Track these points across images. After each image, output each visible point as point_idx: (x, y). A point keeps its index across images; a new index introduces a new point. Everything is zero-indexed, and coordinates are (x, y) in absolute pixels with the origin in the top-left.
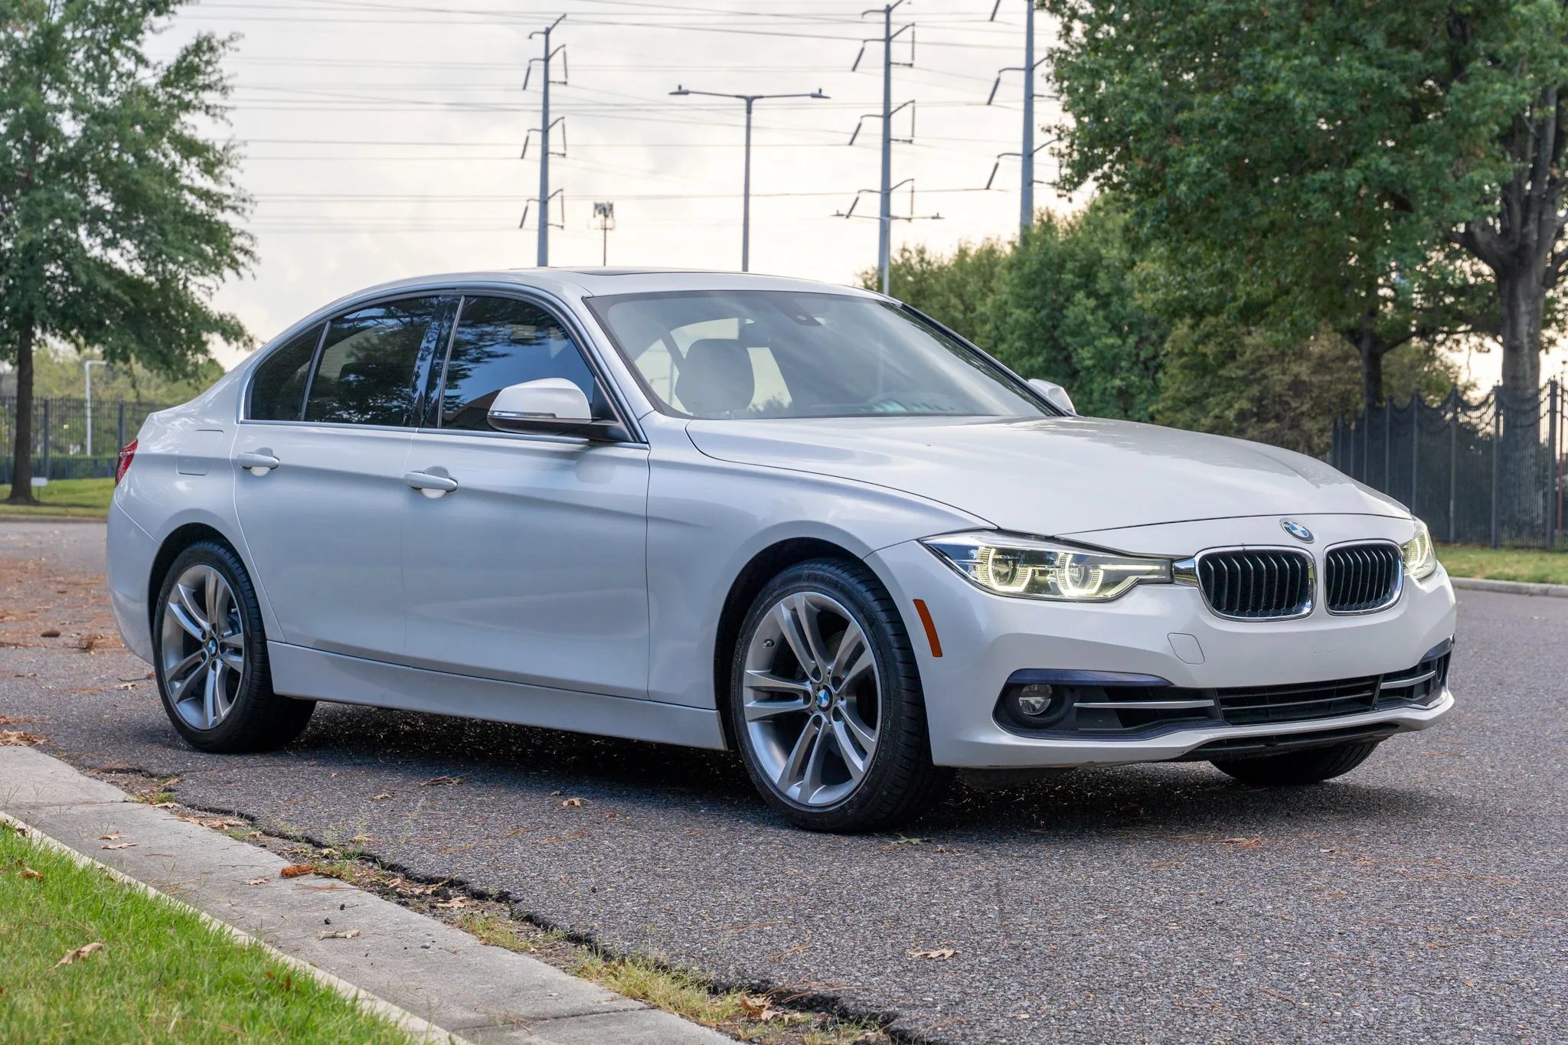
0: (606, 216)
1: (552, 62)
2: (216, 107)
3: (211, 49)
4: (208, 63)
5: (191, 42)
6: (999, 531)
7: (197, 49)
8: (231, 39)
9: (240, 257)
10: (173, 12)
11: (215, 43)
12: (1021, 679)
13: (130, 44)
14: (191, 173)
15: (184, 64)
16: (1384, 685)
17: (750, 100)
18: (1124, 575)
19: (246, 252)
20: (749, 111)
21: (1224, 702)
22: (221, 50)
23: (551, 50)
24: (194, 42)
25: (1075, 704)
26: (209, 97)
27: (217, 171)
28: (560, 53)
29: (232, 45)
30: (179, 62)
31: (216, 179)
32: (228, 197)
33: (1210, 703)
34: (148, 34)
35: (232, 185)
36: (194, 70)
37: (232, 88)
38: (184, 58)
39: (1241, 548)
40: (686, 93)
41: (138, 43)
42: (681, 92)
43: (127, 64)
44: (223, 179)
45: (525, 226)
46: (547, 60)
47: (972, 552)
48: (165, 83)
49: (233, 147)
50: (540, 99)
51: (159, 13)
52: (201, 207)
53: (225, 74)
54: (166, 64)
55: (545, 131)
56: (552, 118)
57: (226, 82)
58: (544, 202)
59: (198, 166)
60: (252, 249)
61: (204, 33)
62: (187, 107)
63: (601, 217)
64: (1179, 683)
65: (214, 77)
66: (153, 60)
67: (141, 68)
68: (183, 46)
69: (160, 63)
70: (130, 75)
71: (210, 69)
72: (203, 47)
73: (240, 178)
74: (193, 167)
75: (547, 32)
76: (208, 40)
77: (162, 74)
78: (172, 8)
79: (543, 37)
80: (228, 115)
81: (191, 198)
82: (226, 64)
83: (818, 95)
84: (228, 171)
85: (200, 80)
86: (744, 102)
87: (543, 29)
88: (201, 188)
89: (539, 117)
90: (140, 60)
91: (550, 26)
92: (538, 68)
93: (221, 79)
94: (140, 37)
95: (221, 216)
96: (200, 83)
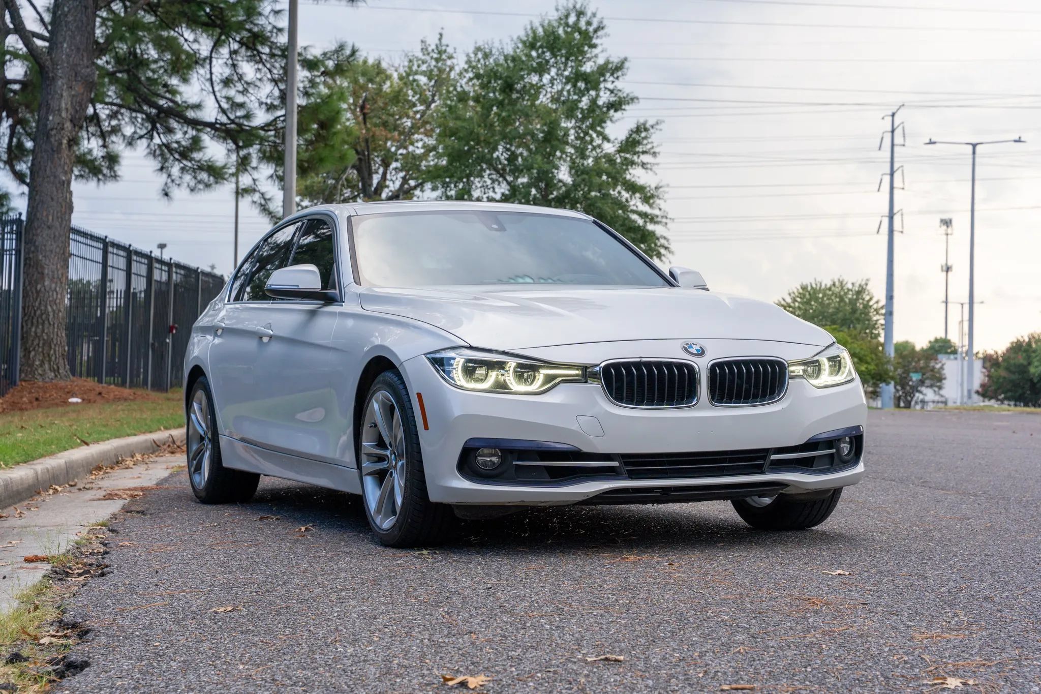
0: (948, 227)
1: (896, 132)
2: (648, 163)
3: (646, 130)
4: (646, 138)
5: (633, 126)
6: (471, 348)
7: (638, 130)
8: (657, 123)
9: (662, 251)
10: (624, 110)
11: (648, 126)
12: (472, 445)
13: (599, 129)
14: (636, 203)
15: (631, 139)
16: (773, 457)
17: (974, 146)
18: (554, 377)
19: (666, 248)
20: (974, 153)
21: (627, 464)
22: (652, 130)
23: (895, 126)
24: (636, 126)
25: (515, 463)
26: (645, 158)
27: (651, 201)
28: (901, 127)
29: (658, 127)
30: (627, 139)
31: (651, 206)
32: (657, 216)
33: (616, 464)
34: (609, 123)
35: (660, 209)
36: (636, 143)
37: (659, 153)
38: (631, 135)
39: (639, 360)
40: (934, 143)
41: (602, 127)
42: (931, 143)
43: (598, 141)
44: (654, 206)
45: (880, 232)
46: (893, 131)
47: (452, 362)
48: (619, 151)
49: (661, 187)
50: (889, 154)
51: (616, 111)
52: (640, 222)
53: (655, 145)
54: (619, 140)
55: (892, 174)
56: (896, 166)
57: (656, 150)
58: (891, 217)
59: (640, 198)
60: (669, 246)
61: (642, 121)
62: (633, 163)
63: (944, 227)
64: (586, 449)
65: (649, 146)
66: (612, 137)
67: (605, 142)
68: (629, 129)
69: (616, 139)
70: (599, 146)
71: (645, 142)
72: (640, 129)
73: (665, 205)
74: (638, 199)
75: (893, 115)
76: (644, 124)
77: (618, 145)
78: (624, 107)
79: (890, 118)
80: (654, 168)
81: (634, 217)
82: (655, 138)
83: (1019, 141)
84: (658, 201)
85: (640, 149)
86: (971, 147)
87: (890, 113)
88: (642, 211)
89: (888, 165)
90: (606, 139)
91: (894, 111)
92: (888, 137)
93: (653, 147)
94: (604, 125)
95: (650, 227)
96: (641, 150)
